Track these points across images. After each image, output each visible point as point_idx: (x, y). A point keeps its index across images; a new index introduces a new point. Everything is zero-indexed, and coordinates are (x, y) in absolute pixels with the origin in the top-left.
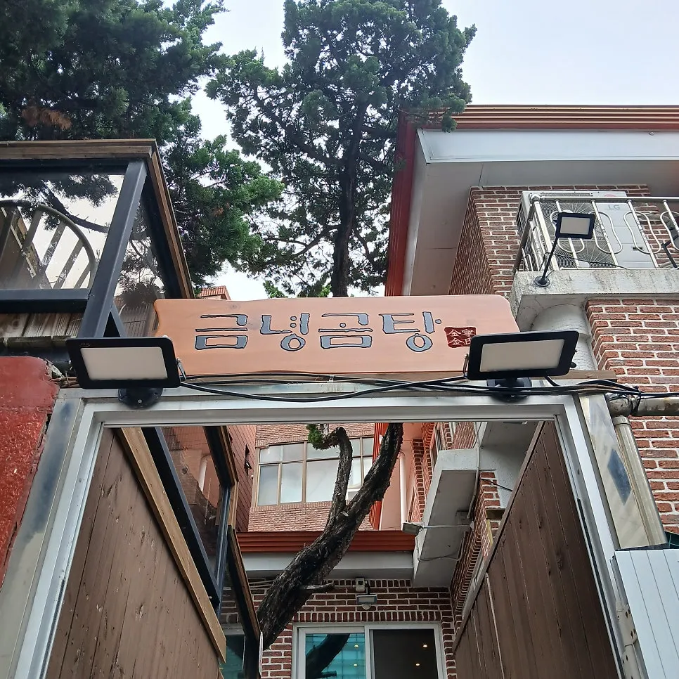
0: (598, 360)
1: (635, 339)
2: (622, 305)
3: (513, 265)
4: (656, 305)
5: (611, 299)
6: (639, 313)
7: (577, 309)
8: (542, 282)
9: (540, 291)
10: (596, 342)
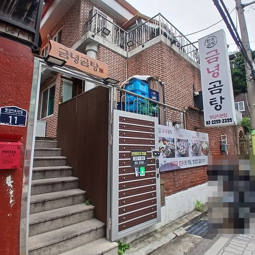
0: (97, 58)
1: (105, 57)
2: (105, 49)
3: (85, 23)
4: (110, 52)
5: (104, 46)
6: (107, 52)
7: (97, 45)
8: (93, 36)
9: (92, 38)
10: (98, 54)
